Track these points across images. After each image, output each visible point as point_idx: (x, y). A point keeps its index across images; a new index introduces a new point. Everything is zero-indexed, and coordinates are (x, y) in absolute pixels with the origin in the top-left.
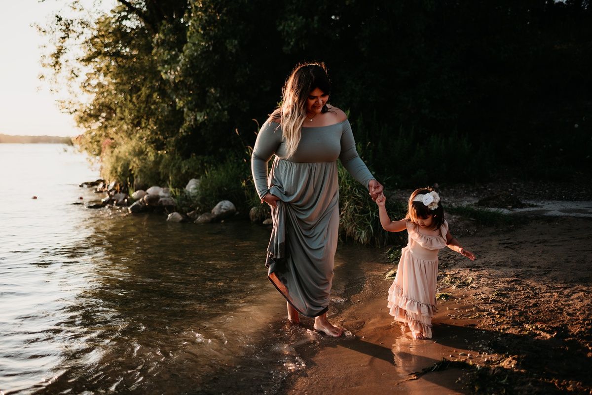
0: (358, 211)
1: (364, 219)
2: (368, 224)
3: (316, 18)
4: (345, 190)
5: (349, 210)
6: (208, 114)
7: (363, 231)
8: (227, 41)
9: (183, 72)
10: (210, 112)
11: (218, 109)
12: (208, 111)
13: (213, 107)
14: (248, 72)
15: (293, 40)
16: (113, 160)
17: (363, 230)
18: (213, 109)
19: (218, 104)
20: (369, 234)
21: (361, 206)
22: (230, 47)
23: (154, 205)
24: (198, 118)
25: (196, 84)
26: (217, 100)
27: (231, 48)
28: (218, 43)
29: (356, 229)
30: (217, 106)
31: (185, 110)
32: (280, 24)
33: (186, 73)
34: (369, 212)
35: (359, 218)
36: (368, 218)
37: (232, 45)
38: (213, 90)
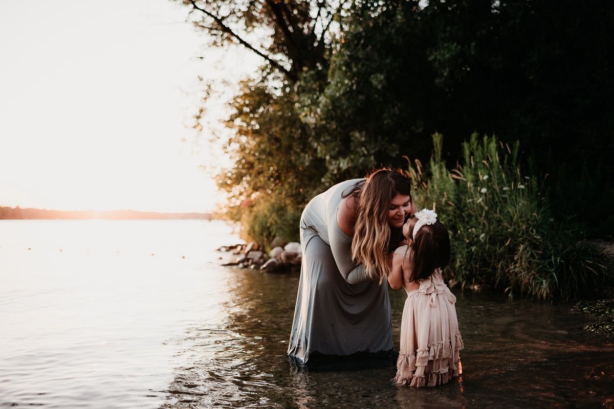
0: (536, 257)
1: (545, 267)
2: (550, 272)
3: (473, 44)
4: (519, 232)
5: (525, 256)
6: (352, 160)
7: (544, 281)
8: (372, 76)
9: (324, 114)
10: (354, 158)
11: (364, 155)
12: (352, 157)
13: (357, 152)
14: (397, 112)
15: (447, 70)
16: (251, 218)
17: (545, 279)
18: (357, 155)
19: (363, 149)
20: (551, 285)
21: (540, 250)
22: (375, 82)
23: (292, 262)
24: (341, 165)
25: (339, 129)
26: (362, 144)
27: (376, 84)
28: (363, 80)
29: (535, 278)
30: (363, 151)
31: (328, 158)
32: (431, 53)
33: (328, 115)
34: (551, 258)
35: (538, 264)
36: (550, 264)
37: (378, 80)
38: (357, 135)
